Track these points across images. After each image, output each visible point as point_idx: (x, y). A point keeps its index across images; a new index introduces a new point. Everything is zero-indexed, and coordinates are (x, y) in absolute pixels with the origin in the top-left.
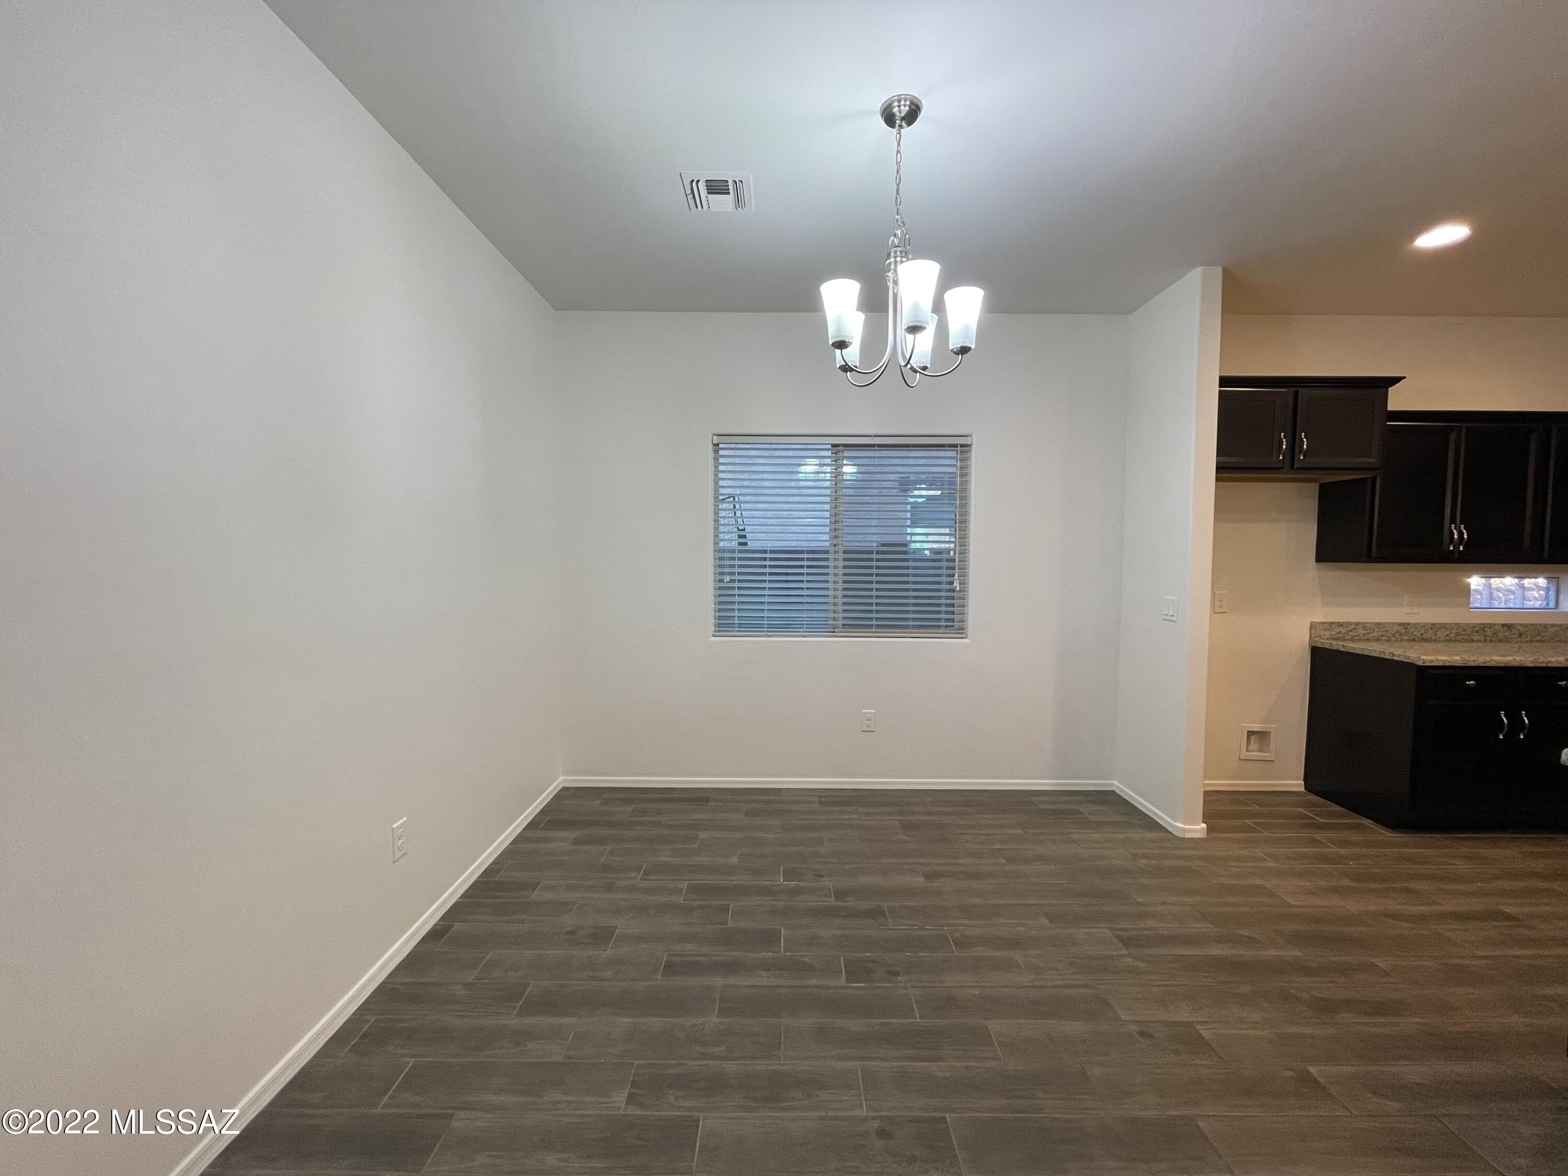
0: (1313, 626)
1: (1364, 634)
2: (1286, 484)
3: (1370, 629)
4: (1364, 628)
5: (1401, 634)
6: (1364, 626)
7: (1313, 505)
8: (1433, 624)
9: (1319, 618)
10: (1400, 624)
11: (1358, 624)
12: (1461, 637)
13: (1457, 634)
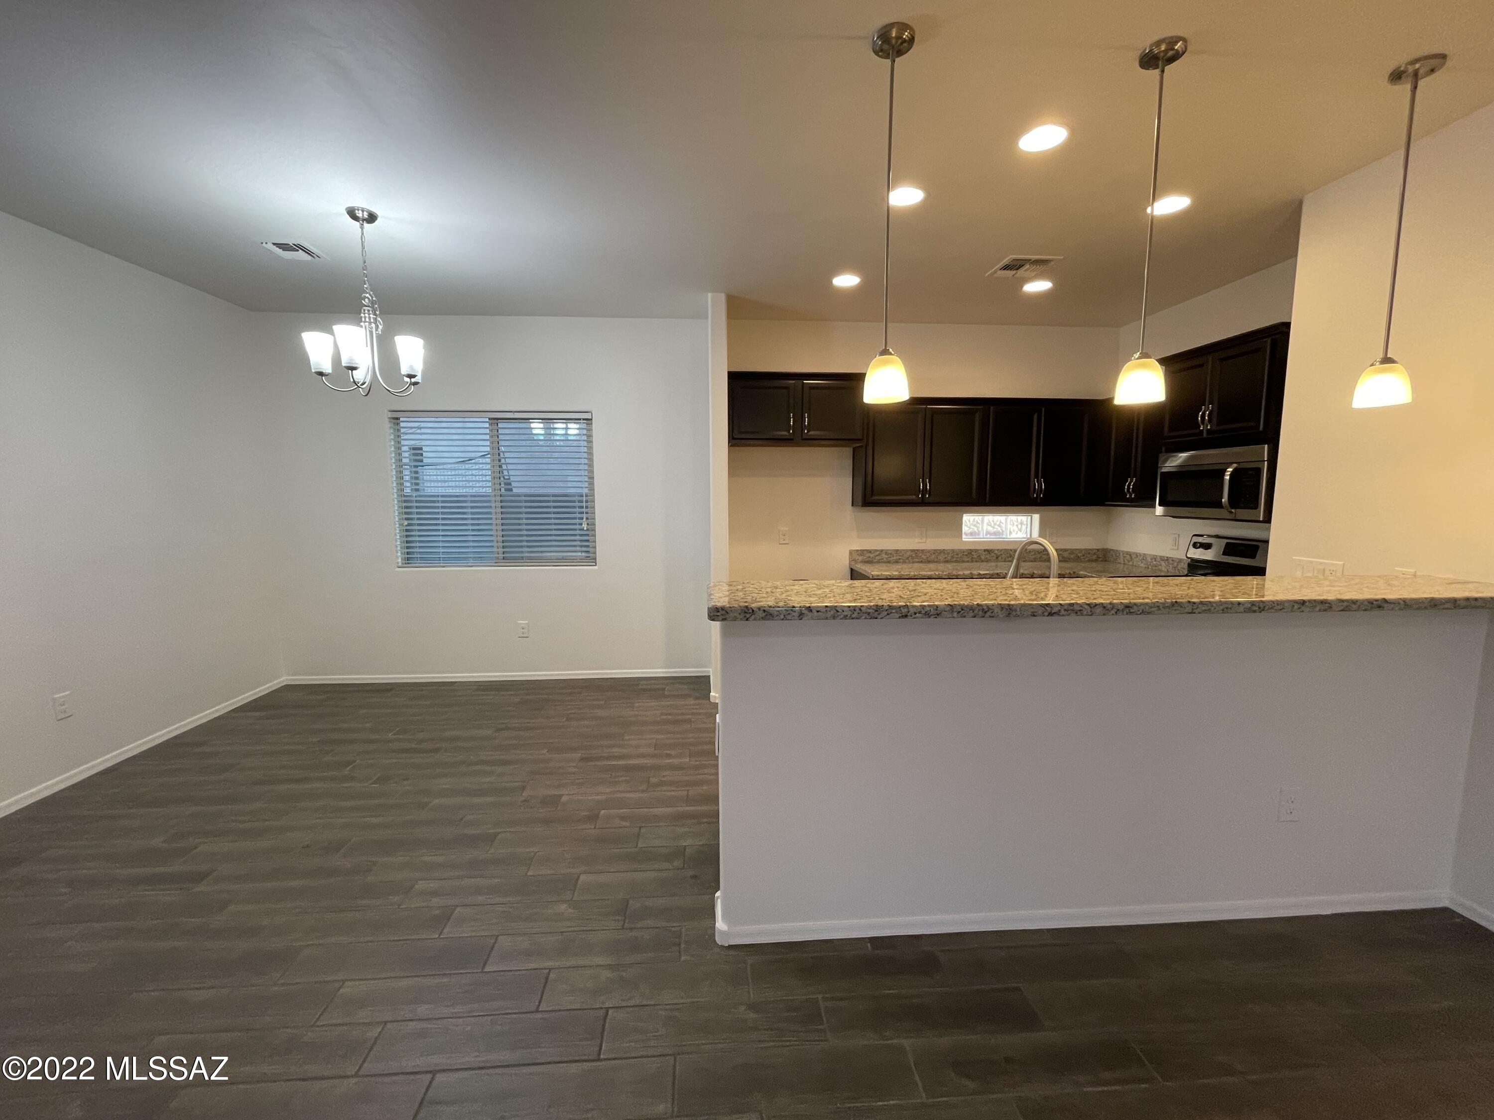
0: (851, 552)
1: (886, 558)
2: (828, 449)
3: (891, 554)
4: (886, 553)
5: (913, 558)
6: (886, 552)
7: (848, 463)
8: (935, 550)
9: (856, 547)
10: (913, 551)
11: (882, 551)
12: (955, 559)
13: (953, 557)
